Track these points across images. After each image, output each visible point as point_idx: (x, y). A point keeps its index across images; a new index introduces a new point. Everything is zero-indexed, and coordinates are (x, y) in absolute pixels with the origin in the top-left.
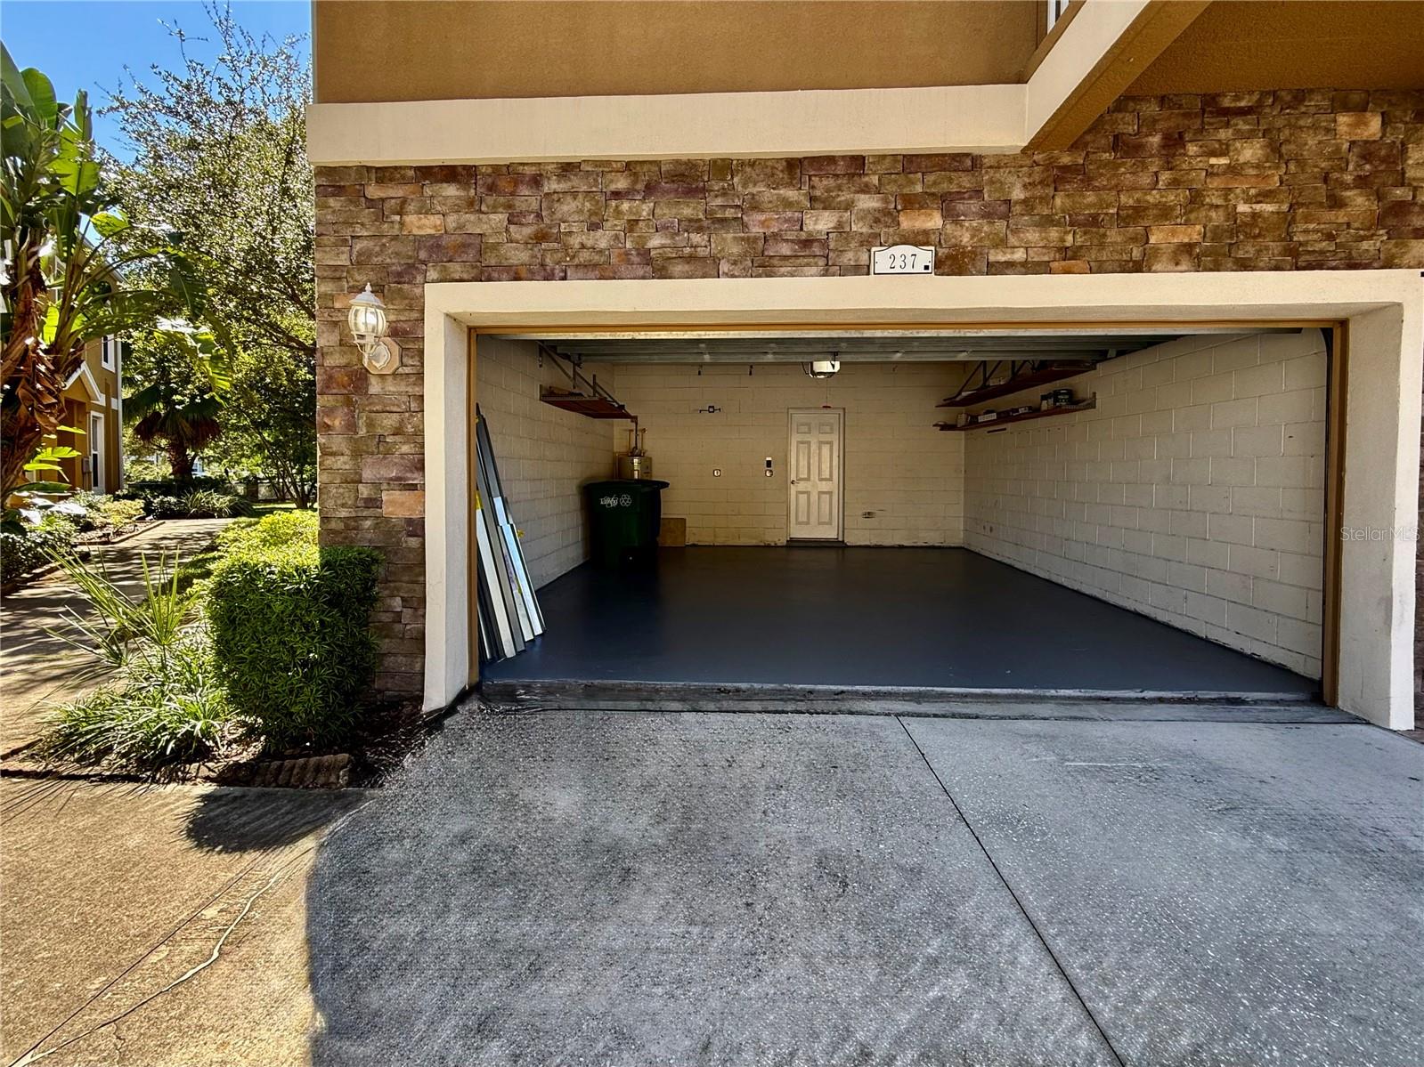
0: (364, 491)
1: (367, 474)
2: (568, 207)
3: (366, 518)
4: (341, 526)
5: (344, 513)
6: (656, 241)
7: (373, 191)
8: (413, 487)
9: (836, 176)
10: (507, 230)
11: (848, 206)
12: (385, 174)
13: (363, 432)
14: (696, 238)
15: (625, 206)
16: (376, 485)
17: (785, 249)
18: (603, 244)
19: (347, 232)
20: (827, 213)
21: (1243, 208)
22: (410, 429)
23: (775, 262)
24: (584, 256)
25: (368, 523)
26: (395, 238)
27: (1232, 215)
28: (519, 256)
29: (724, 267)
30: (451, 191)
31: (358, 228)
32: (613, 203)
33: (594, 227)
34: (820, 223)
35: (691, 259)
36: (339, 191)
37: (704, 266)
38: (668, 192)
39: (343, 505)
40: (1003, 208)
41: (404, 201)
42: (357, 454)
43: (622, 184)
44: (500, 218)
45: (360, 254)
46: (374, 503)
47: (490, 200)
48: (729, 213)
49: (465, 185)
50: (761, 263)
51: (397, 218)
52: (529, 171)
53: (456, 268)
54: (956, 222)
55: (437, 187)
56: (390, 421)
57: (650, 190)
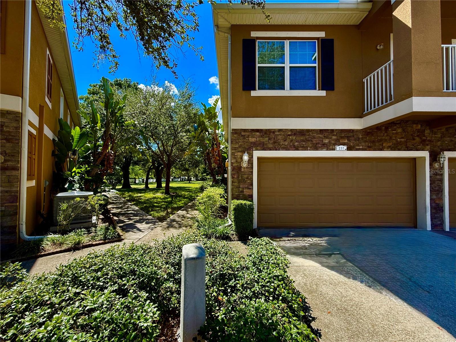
0: (241, 189)
1: (241, 186)
2: (280, 137)
3: (241, 195)
4: (236, 196)
5: (236, 194)
6: (296, 144)
7: (243, 134)
8: (250, 189)
9: (328, 133)
10: (268, 141)
11: (331, 138)
12: (245, 130)
13: (240, 178)
14: (304, 143)
15: (291, 137)
16: (243, 188)
17: (320, 146)
18: (286, 144)
19: (238, 141)
20: (327, 139)
21: (399, 140)
22: (250, 178)
23: (318, 148)
24: (283, 146)
26: (247, 142)
27: (397, 141)
28: (271, 146)
29: (309, 148)
30: (258, 134)
31: (240, 140)
32: (288, 137)
33: (285, 141)
34: (326, 141)
35: (303, 147)
36: (236, 133)
37: (305, 148)
38: (298, 135)
39: (237, 192)
40: (358, 139)
41: (249, 135)
42: (239, 182)
43: (290, 133)
44: (267, 139)
45: (240, 145)
46: (242, 192)
47: (265, 136)
48: (310, 139)
49: (260, 133)
50: (316, 148)
51: (247, 138)
52: (272, 130)
53: (259, 148)
54: (350, 141)
55: (255, 133)
56: (246, 176)
57: (295, 134)
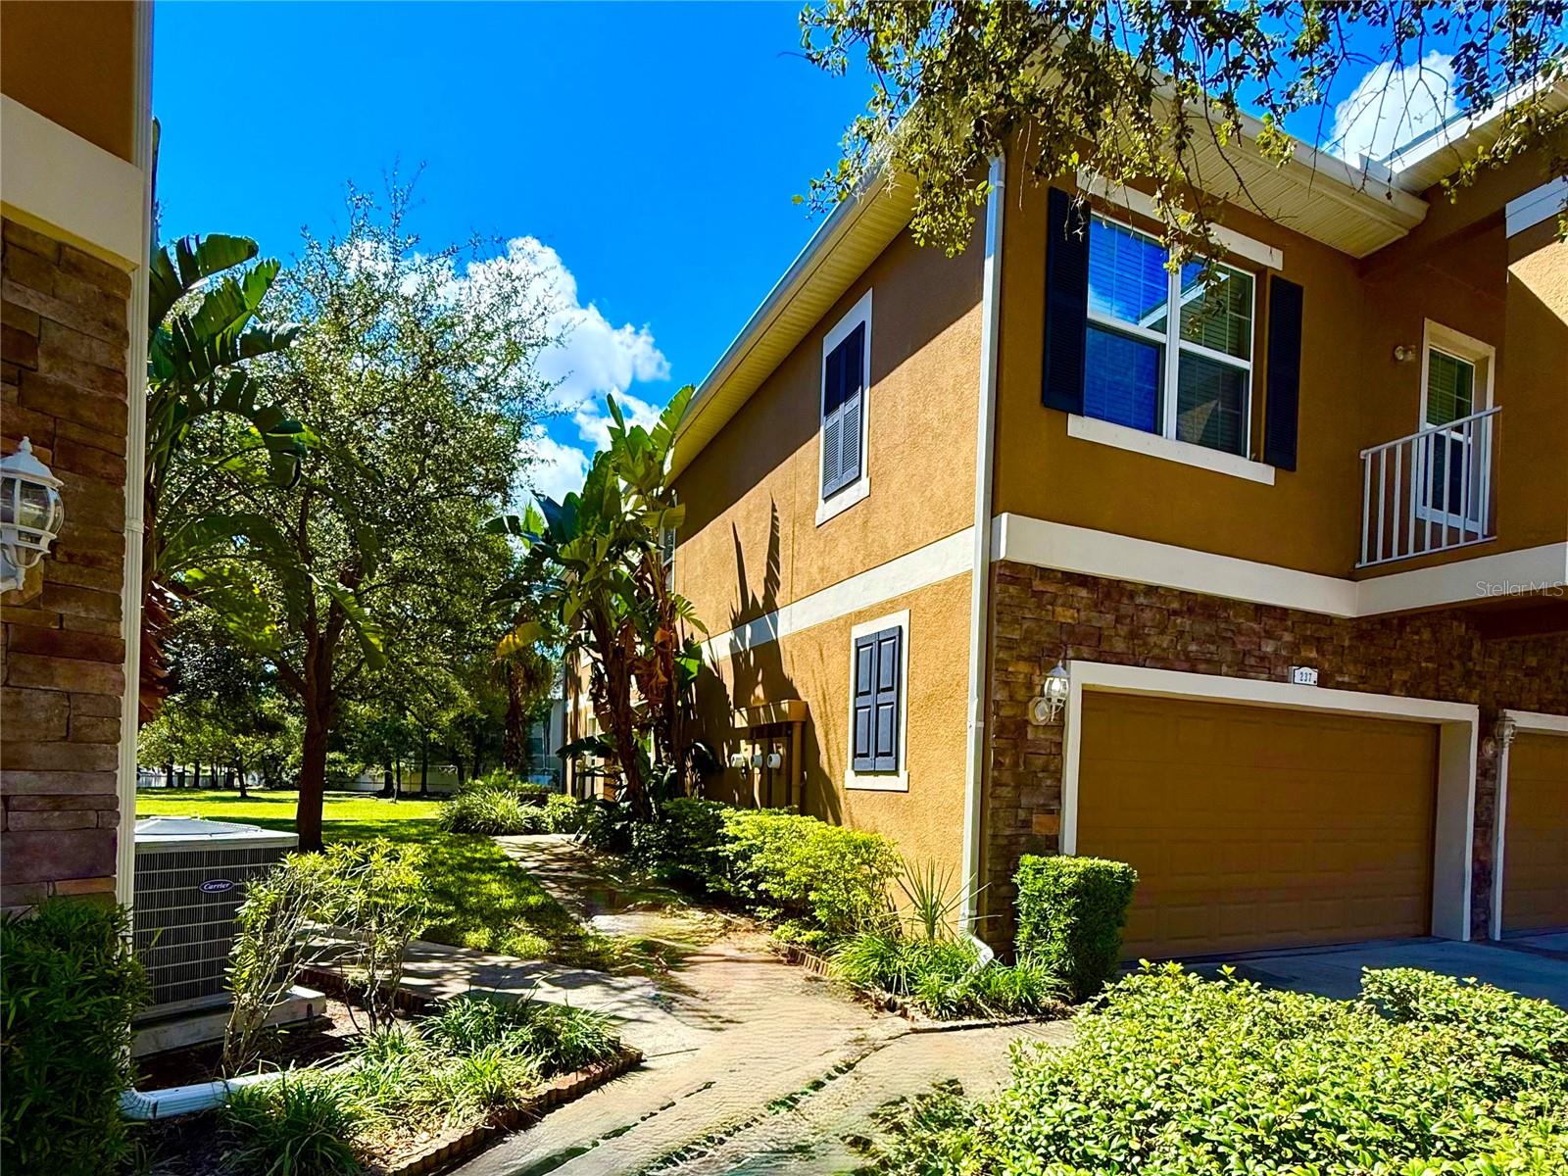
0: (1022, 815)
1: (1024, 801)
2: (1147, 615)
3: (1022, 835)
4: (1005, 842)
5: (1008, 832)
6: (1193, 647)
7: (1037, 585)
8: (1052, 812)
9: (1275, 618)
10: (1115, 627)
11: (1280, 639)
12: (1045, 573)
13: (1022, 769)
14: (1213, 648)
15: (1179, 621)
16: (1030, 810)
17: (1253, 661)
18: (1165, 645)
19: (1019, 614)
20: (1271, 642)
22: (1052, 768)
23: (1247, 668)
24: (1156, 651)
25: (1023, 839)
26: (1048, 622)
28: (1120, 646)
29: (1224, 669)
30: (1083, 593)
31: (1026, 611)
32: (1172, 618)
33: (1162, 632)
34: (1269, 647)
35: (1208, 661)
36: (1014, 580)
37: (1214, 669)
38: (1199, 614)
39: (1009, 826)
40: (1340, 650)
41: (1056, 596)
42: (1017, 787)
43: (1175, 605)
44: (1110, 617)
45: (1026, 631)
46: (1027, 823)
47: (1107, 603)
48: (1229, 634)
49: (1091, 590)
50: (1241, 671)
51: (1049, 607)
52: (1129, 587)
53: (1085, 651)
54: (1324, 655)
55: (1076, 589)
56: (1039, 761)
57: (1191, 611)
